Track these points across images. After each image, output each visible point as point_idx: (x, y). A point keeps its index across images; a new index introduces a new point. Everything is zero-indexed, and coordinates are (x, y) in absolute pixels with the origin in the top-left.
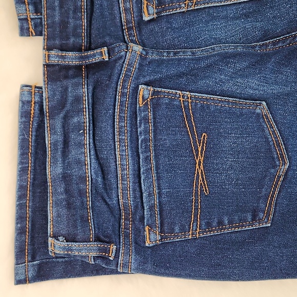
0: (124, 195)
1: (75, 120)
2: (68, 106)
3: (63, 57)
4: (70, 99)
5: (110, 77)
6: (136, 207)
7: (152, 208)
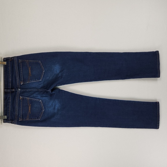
0: (16, 113)
1: (8, 101)
2: (7, 99)
3: (7, 90)
4: (8, 97)
5: (15, 94)
6: (18, 115)
7: (21, 115)
